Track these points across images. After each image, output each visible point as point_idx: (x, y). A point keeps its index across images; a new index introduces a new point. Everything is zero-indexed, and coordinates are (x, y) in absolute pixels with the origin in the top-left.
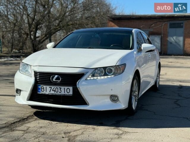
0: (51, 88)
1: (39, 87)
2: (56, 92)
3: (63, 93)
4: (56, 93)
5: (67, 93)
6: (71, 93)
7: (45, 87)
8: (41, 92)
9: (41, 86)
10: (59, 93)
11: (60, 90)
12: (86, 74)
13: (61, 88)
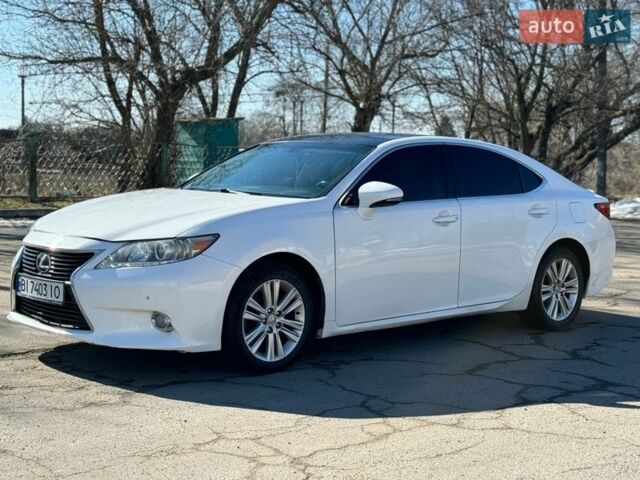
0: (33, 283)
1: (20, 280)
3: (50, 298)
4: (40, 296)
5: (55, 299)
6: (61, 299)
7: (26, 280)
8: (21, 292)
9: (22, 278)
10: (43, 297)
11: (45, 289)
12: (98, 254)
13: (46, 285)
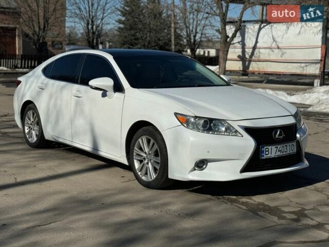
0: (277, 147)
2: (283, 152)
4: (282, 154)
6: (295, 150)
7: (270, 148)
8: (265, 156)
11: (286, 148)
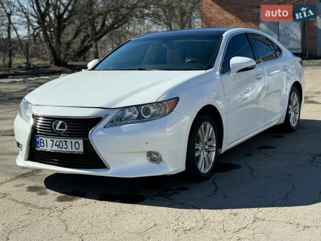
0: (53, 141)
1: (37, 140)
2: (61, 148)
5: (76, 150)
6: (81, 150)
8: (40, 147)
9: (40, 138)
10: (64, 150)
11: (65, 144)
12: (105, 118)
13: (66, 142)
